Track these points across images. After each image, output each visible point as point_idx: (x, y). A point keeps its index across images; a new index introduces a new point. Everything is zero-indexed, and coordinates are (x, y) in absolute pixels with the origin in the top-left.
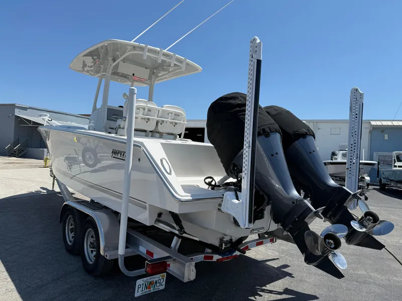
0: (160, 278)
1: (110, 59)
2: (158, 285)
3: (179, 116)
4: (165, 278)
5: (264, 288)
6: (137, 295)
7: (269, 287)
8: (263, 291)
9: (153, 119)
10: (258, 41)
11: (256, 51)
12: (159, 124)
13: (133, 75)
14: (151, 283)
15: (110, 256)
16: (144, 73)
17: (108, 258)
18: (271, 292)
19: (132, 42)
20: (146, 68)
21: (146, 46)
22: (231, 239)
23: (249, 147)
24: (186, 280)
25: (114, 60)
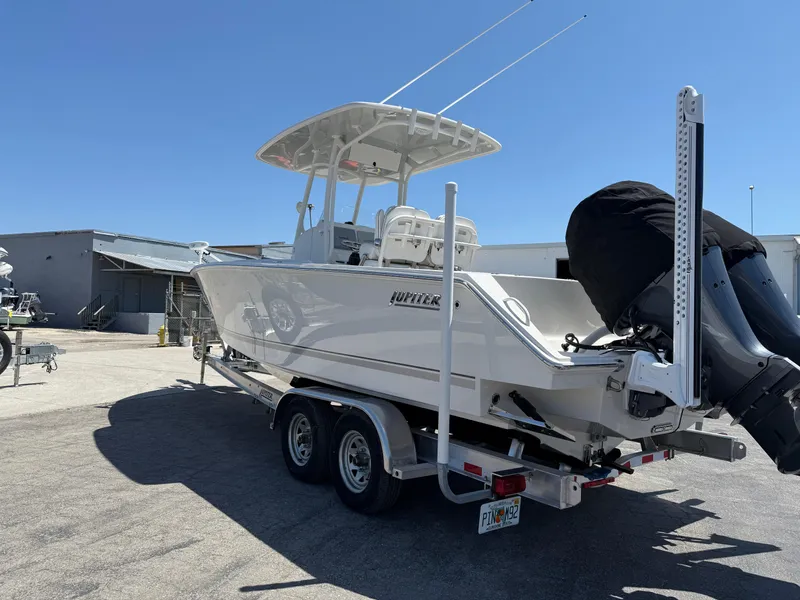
0: (513, 504)
1: (336, 137)
2: (510, 516)
3: (464, 234)
4: (519, 505)
5: (672, 533)
6: (482, 529)
7: (679, 532)
8: (674, 537)
9: (425, 241)
10: (695, 94)
11: (693, 110)
12: (434, 249)
13: (374, 164)
14: (500, 512)
15: (404, 473)
16: (391, 159)
17: (400, 477)
18: (689, 539)
19: (381, 104)
20: (396, 151)
21: (414, 111)
22: (602, 450)
23: (689, 268)
24: (563, 506)
25: (344, 140)
